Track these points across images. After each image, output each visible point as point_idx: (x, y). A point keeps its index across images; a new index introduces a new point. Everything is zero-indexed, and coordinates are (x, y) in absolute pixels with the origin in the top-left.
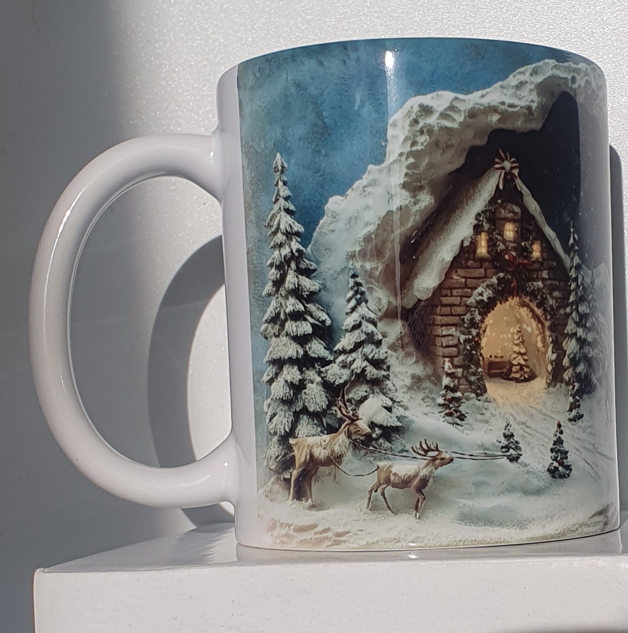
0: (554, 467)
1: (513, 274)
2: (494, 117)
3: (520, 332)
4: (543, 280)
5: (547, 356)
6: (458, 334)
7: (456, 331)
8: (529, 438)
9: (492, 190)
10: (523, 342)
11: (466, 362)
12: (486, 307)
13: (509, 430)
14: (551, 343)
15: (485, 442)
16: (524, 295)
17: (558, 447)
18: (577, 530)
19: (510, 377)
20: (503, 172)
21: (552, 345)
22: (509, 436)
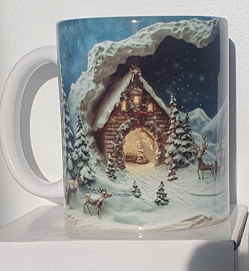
0: (159, 201)
1: (138, 118)
2: (130, 51)
3: (141, 143)
4: (154, 120)
5: (155, 153)
6: (113, 143)
7: (113, 142)
8: (145, 188)
9: (128, 82)
10: (143, 147)
11: (117, 155)
12: (126, 132)
13: (135, 184)
14: (158, 147)
15: (125, 189)
16: (144, 127)
17: (161, 192)
18: (172, 227)
19: (136, 162)
20: (134, 74)
21: (158, 148)
22: (135, 187)
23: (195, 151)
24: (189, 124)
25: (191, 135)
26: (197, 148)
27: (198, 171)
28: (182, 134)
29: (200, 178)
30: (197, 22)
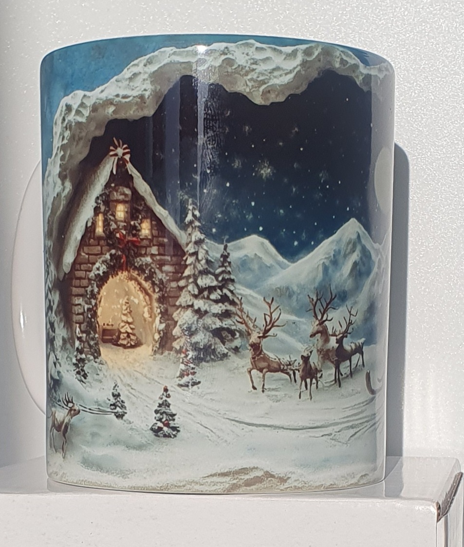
0: (158, 427)
1: (123, 251)
2: (110, 109)
3: (128, 303)
4: (152, 255)
5: (154, 326)
6: (83, 303)
7: (83, 300)
8: (134, 399)
9: (107, 175)
10: (130, 312)
11: (88, 328)
12: (102, 280)
13: (116, 390)
14: (159, 314)
15: (99, 399)
16: (133, 269)
17: (163, 409)
18: (184, 486)
19: (119, 343)
20: (117, 158)
21: (160, 316)
22: (116, 396)
23: (243, 327)
24: (229, 269)
25: (234, 291)
26: (250, 322)
27: (250, 372)
28: (211, 289)
29: (254, 388)
30: (257, 48)
